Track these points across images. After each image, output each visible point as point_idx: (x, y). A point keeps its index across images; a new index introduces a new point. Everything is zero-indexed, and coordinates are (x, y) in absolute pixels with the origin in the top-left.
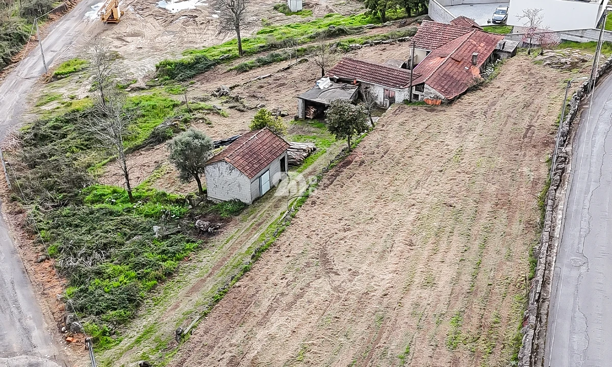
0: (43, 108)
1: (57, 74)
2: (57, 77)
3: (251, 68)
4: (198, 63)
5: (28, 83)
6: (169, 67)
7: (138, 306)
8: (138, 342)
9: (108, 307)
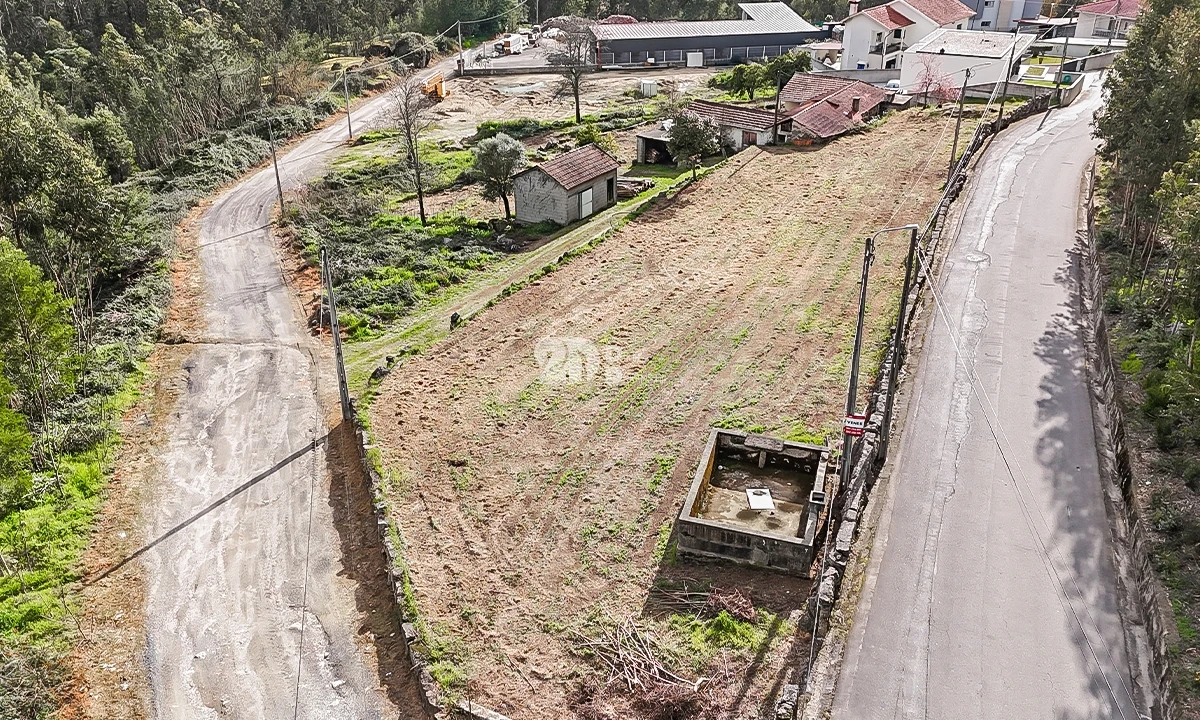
1: (362, 138)
2: (361, 141)
5: (329, 146)
6: (492, 128)
7: (411, 304)
9: (373, 301)
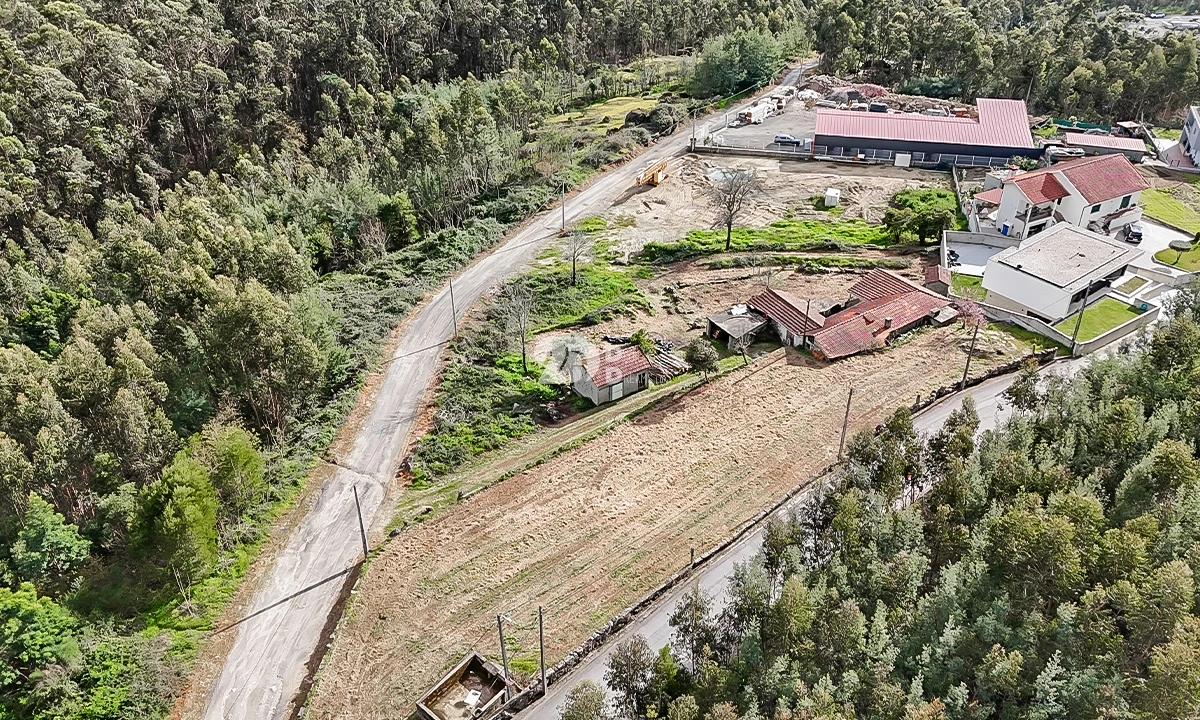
0: (539, 261)
3: (723, 267)
4: (679, 251)
5: (546, 233)
6: (654, 249)
7: (459, 464)
8: (440, 492)
9: (437, 459)
